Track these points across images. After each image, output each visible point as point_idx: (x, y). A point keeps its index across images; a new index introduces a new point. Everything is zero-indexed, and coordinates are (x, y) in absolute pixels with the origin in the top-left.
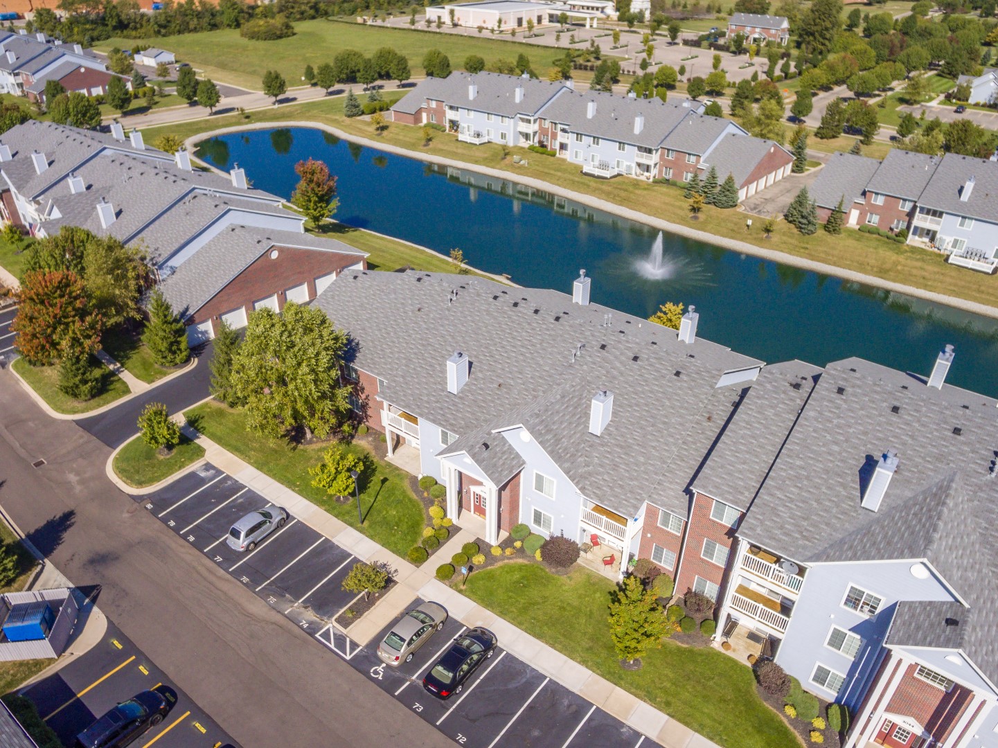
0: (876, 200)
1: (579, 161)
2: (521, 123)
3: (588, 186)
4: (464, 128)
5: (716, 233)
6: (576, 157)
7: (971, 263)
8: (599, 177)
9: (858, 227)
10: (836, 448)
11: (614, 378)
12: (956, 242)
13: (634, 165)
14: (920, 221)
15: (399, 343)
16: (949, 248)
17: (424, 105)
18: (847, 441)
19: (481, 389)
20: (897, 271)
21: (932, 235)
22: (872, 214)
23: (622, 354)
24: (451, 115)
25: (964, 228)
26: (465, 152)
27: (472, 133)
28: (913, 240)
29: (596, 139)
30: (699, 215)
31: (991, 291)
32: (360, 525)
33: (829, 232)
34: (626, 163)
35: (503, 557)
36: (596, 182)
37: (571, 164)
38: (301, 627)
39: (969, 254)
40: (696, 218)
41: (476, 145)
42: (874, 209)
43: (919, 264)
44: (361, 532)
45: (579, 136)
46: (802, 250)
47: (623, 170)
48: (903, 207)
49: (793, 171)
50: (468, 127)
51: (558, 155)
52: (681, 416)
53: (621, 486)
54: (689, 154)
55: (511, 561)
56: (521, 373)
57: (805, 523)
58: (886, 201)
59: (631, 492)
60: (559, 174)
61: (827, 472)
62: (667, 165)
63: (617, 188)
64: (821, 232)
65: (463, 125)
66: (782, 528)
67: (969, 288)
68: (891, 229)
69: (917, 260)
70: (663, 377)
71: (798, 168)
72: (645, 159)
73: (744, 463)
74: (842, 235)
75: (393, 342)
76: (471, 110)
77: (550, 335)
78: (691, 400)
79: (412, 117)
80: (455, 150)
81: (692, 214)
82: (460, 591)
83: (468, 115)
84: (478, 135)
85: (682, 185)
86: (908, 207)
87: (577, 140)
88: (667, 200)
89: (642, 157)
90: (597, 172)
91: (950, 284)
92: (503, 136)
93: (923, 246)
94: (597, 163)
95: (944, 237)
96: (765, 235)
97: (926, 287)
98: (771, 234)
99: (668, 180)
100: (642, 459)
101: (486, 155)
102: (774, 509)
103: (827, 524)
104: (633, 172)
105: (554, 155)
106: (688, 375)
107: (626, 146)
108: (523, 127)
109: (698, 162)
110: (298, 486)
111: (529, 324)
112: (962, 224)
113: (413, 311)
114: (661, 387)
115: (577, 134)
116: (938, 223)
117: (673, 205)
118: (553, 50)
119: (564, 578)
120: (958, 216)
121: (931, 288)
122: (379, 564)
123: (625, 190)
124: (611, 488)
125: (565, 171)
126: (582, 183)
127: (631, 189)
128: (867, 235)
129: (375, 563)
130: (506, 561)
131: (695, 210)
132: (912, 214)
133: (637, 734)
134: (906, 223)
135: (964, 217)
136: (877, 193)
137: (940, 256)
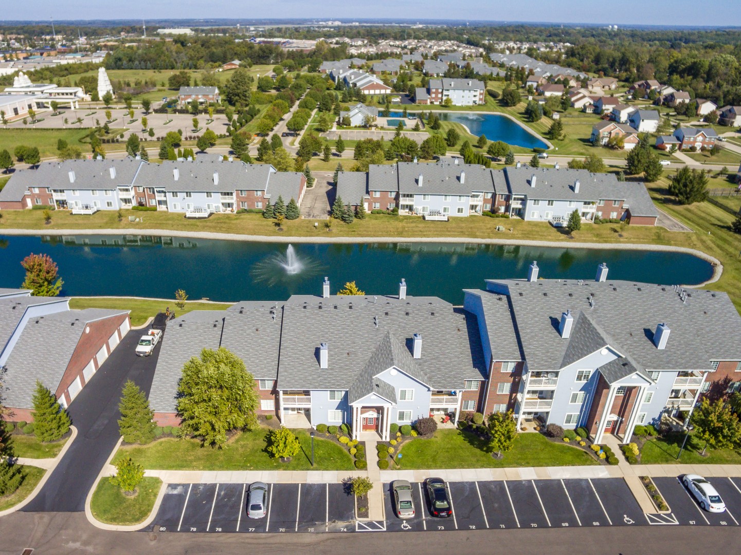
0: (375, 195)
1: (179, 210)
2: (120, 192)
3: (198, 226)
4: (72, 204)
5: (300, 235)
6: (175, 208)
7: (436, 218)
8: (199, 218)
9: (370, 212)
10: (537, 319)
11: (404, 327)
12: (424, 208)
13: (221, 205)
14: (403, 201)
15: (260, 354)
16: (421, 212)
17: (27, 193)
18: (538, 314)
19: (339, 360)
20: (406, 231)
21: (410, 208)
22: (375, 203)
23: (398, 314)
24: (57, 196)
25: (426, 200)
26: (85, 222)
27: (81, 206)
28: (402, 212)
29: (188, 194)
30: (282, 227)
31: (453, 230)
32: (312, 467)
33: (360, 218)
34: (214, 205)
35: (399, 444)
36: (201, 222)
37: (173, 214)
38: (344, 532)
39: (432, 213)
40: (282, 229)
41: (90, 215)
42: (376, 200)
43: (414, 225)
44: (317, 470)
45: (175, 194)
46: (353, 233)
47: (213, 210)
48: (391, 195)
49: (307, 187)
50: (76, 203)
51: (158, 209)
52: (449, 334)
53: (449, 377)
54: (257, 191)
55: (404, 444)
56: (354, 343)
57: (549, 354)
58: (381, 195)
59: (455, 378)
60: (170, 222)
61: (541, 330)
62: (241, 200)
63: (218, 223)
64: (355, 220)
65: (70, 202)
66: (543, 360)
67: (444, 231)
68: (388, 209)
69: (412, 222)
70: (427, 318)
71: (310, 185)
72: (228, 200)
73: (505, 341)
74: (367, 219)
75: (256, 355)
76: (76, 190)
77: (354, 317)
78: (448, 324)
79: (20, 204)
80: (76, 222)
81: (277, 228)
82: (399, 469)
83: (74, 194)
84: (87, 207)
85: (257, 211)
86: (393, 195)
87: (174, 196)
88: (257, 223)
89: (225, 199)
90: (197, 215)
91: (434, 231)
92: (109, 204)
93: (407, 214)
94: (192, 209)
95: (417, 207)
96: (328, 229)
97: (425, 236)
98: (331, 228)
99: (246, 210)
100: (448, 361)
101: (105, 221)
102: (534, 354)
103: (556, 351)
104: (221, 210)
105: (155, 210)
106: (437, 313)
107: (212, 194)
108: (125, 195)
109: (263, 194)
110: (251, 466)
111: (337, 315)
112: (424, 199)
113: (253, 332)
114: (430, 323)
115: (173, 192)
116: (413, 201)
117: (262, 225)
118: (66, 131)
119: (433, 439)
120: (421, 195)
121: (428, 236)
122: (346, 479)
123: (225, 223)
124: (445, 380)
125: (172, 219)
126: (192, 225)
127: (228, 221)
128: (378, 215)
129: (344, 480)
130: (401, 445)
131: (278, 225)
132: (397, 198)
133: (530, 481)
134: (394, 204)
135: (424, 195)
136: (375, 191)
137: (419, 217)
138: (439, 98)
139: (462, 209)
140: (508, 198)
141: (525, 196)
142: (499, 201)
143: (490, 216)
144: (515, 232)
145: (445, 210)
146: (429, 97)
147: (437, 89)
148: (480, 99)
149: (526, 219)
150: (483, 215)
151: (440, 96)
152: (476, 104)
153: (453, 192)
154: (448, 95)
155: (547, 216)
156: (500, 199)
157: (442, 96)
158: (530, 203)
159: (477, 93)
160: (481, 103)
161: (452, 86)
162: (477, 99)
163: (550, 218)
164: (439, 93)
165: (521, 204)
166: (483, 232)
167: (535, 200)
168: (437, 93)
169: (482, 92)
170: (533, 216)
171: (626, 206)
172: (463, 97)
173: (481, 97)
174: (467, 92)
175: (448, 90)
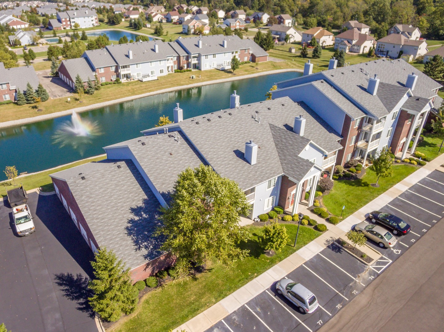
0: (101, 71)
5: (60, 111)
7: (150, 79)
11: (276, 118)
12: (138, 74)
14: (123, 72)
16: (138, 77)
18: (351, 85)
21: (128, 76)
22: (101, 77)
25: (138, 68)
28: (123, 80)
30: (39, 108)
33: (98, 90)
39: (145, 76)
40: (41, 110)
42: (102, 75)
48: (112, 70)
58: (105, 70)
61: (361, 94)
64: (95, 91)
66: (378, 110)
68: (111, 80)
69: (135, 85)
70: (282, 109)
74: (102, 89)
81: (36, 110)
85: (7, 102)
86: (113, 69)
93: (127, 81)
95: (134, 74)
96: (79, 102)
102: (371, 108)
109: (8, 87)
112: (137, 67)
113: (169, 157)
116: (129, 70)
120: (135, 64)
131: (35, 107)
132: (117, 71)
133: (407, 191)
134: (116, 76)
135: (137, 64)
136: (100, 68)
137: (137, 81)
138: (68, 25)
139: (163, 70)
140: (188, 58)
141: (199, 54)
142: (182, 61)
143: (180, 72)
144: (203, 78)
145: (152, 73)
146: (61, 24)
147: (66, 19)
148: (96, 22)
149: (202, 69)
150: (175, 72)
151: (69, 23)
152: (94, 26)
153: (155, 59)
154: (74, 22)
155: (214, 66)
156: (183, 60)
157: (70, 23)
158: (203, 58)
159: (93, 18)
160: (97, 25)
161: (76, 15)
162: (94, 22)
163: (215, 66)
164: (68, 21)
165: (197, 60)
166: (184, 81)
167: (206, 56)
168: (66, 21)
169: (96, 17)
170: (206, 67)
171: (251, 52)
172: (85, 22)
173: (96, 21)
174: (86, 18)
175: (73, 18)
